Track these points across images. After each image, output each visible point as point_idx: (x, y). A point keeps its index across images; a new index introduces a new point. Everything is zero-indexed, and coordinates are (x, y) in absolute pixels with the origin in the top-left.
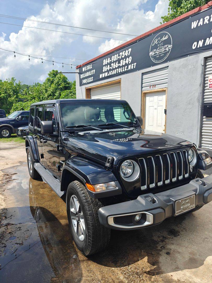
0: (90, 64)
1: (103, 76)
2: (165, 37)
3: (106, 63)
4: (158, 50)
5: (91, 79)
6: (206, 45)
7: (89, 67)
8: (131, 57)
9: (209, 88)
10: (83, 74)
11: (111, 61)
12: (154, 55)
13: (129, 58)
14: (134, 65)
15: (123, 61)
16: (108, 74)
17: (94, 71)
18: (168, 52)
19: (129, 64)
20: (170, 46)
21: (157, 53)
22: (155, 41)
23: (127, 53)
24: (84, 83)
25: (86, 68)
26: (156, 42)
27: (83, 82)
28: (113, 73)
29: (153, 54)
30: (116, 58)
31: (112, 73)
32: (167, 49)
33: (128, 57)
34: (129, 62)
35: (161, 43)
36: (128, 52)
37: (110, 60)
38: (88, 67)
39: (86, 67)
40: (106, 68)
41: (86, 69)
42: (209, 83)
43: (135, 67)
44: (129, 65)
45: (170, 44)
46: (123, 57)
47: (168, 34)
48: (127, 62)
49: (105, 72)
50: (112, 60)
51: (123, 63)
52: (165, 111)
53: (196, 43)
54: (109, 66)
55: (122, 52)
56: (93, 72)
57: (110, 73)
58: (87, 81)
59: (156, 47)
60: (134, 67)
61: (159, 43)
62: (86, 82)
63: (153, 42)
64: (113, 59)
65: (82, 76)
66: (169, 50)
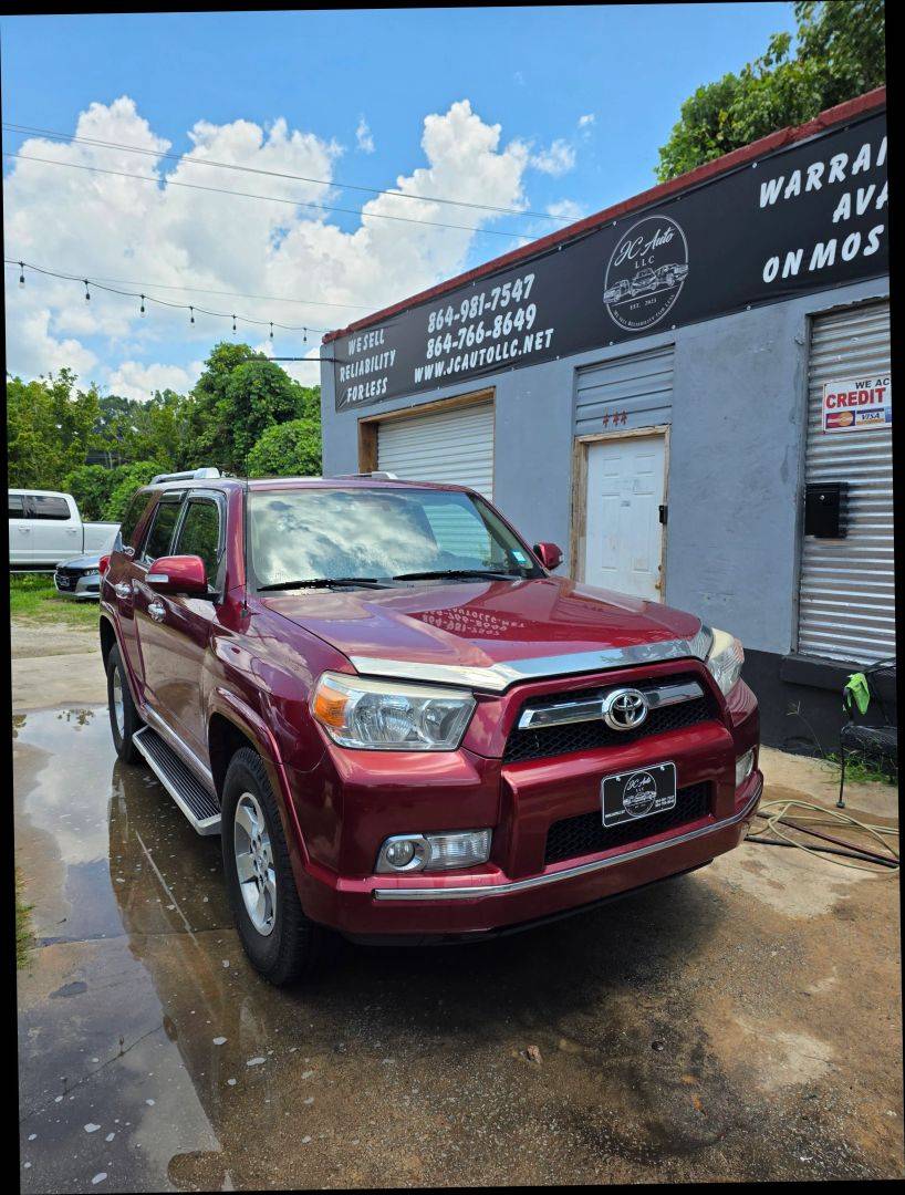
0: (378, 326)
1: (428, 376)
2: (661, 235)
3: (439, 327)
4: (638, 281)
5: (381, 385)
6: (812, 268)
7: (374, 337)
8: (532, 307)
9: (828, 426)
10: (348, 367)
11: (457, 317)
12: (621, 299)
13: (525, 309)
14: (544, 337)
15: (503, 321)
16: (445, 369)
17: (393, 353)
18: (674, 291)
19: (525, 332)
20: (681, 270)
21: (633, 292)
22: (626, 248)
23: (521, 292)
24: (354, 399)
25: (362, 342)
26: (628, 253)
27: (349, 395)
28: (465, 364)
29: (618, 297)
30: (478, 307)
31: (460, 364)
32: (670, 281)
33: (524, 304)
34: (526, 322)
35: (646, 257)
36: (524, 287)
37: (454, 314)
38: (368, 340)
39: (360, 339)
40: (439, 345)
41: (362, 347)
42: (827, 411)
43: (547, 345)
44: (527, 338)
45: (682, 262)
46: (504, 303)
47: (673, 226)
48: (519, 324)
49: (435, 360)
50: (461, 316)
51: (502, 326)
52: (663, 514)
53: (774, 261)
54: (449, 337)
55: (502, 287)
56: (389, 356)
57: (455, 366)
58: (364, 393)
59: (627, 271)
60: (543, 343)
61: (638, 258)
62: (361, 397)
63: (618, 253)
64: (464, 313)
65: (346, 373)
66: (678, 283)
